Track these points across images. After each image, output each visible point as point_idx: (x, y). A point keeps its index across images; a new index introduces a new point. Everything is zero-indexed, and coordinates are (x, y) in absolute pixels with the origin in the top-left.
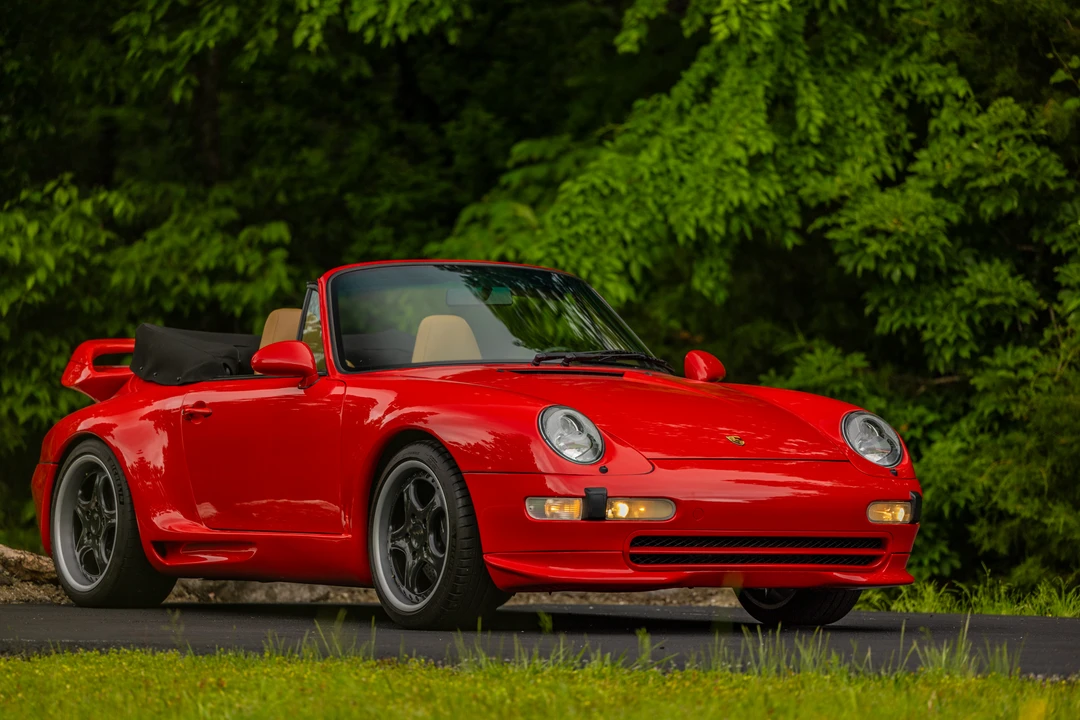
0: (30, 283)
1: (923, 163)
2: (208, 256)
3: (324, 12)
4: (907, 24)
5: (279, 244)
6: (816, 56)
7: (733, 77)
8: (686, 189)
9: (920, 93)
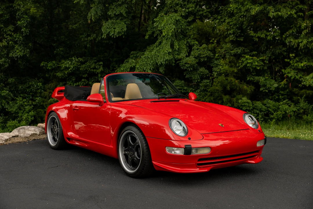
0: (70, 70)
1: (192, 53)
2: (92, 66)
3: (106, 33)
4: (189, 34)
5: (101, 65)
6: (176, 38)
7: (164, 42)
8: (159, 57)
9: (191, 44)
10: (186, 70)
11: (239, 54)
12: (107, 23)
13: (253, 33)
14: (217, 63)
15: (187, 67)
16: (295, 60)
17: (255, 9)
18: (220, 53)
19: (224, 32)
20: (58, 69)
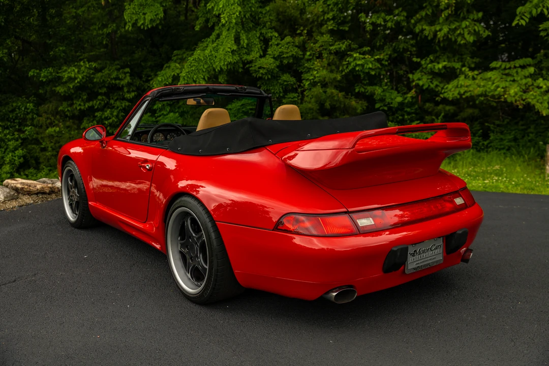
0: (76, 81)
1: (270, 51)
2: (114, 75)
3: (132, 22)
4: (263, 21)
5: (128, 72)
6: (243, 27)
7: (224, 33)
8: (217, 59)
9: (266, 36)
10: (260, 78)
11: (343, 51)
12: (131, 6)
13: (365, 17)
14: (308, 66)
15: (262, 74)
16: (428, 59)
18: (312, 51)
19: (318, 17)
20: (58, 80)
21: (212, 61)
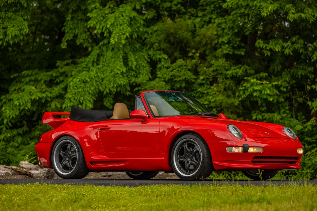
4: (149, 41)
8: (104, 81)
9: (154, 58)
11: (239, 76)
13: (263, 43)
14: (202, 91)
17: (267, 8)
18: (206, 75)
19: (212, 40)
21: (98, 83)
